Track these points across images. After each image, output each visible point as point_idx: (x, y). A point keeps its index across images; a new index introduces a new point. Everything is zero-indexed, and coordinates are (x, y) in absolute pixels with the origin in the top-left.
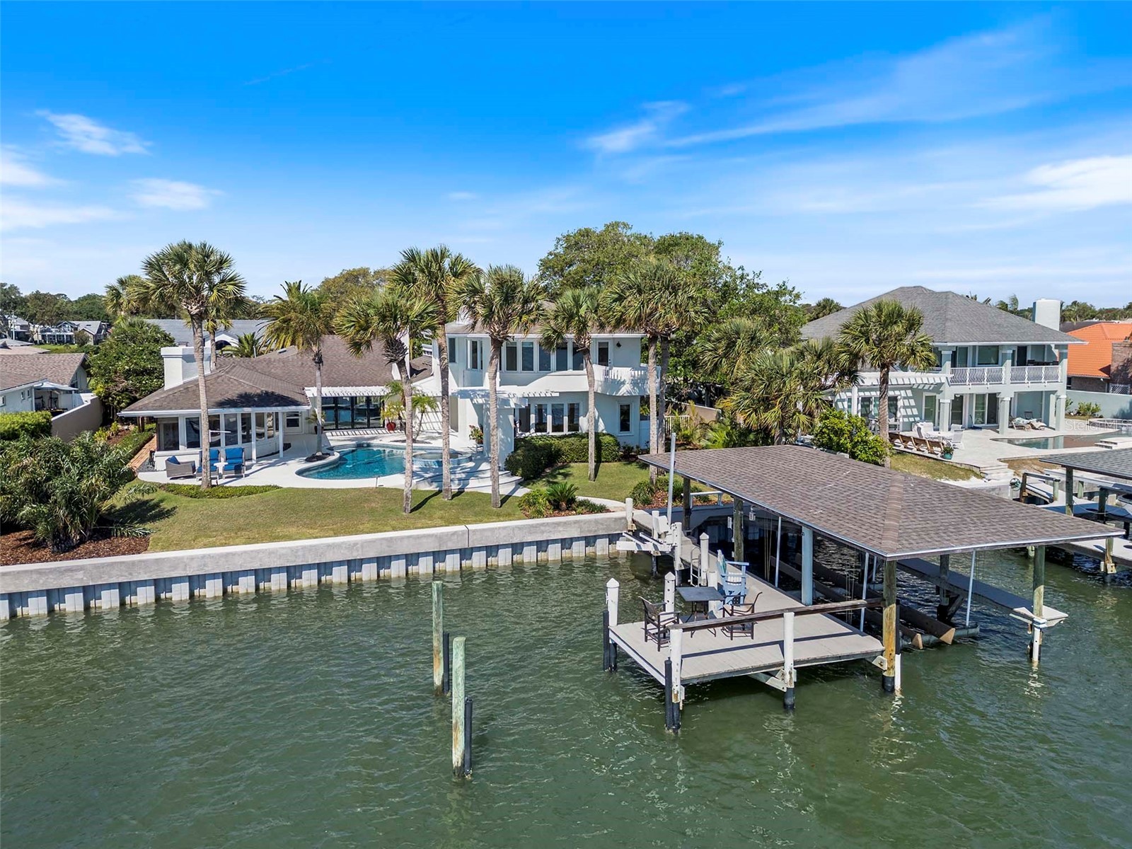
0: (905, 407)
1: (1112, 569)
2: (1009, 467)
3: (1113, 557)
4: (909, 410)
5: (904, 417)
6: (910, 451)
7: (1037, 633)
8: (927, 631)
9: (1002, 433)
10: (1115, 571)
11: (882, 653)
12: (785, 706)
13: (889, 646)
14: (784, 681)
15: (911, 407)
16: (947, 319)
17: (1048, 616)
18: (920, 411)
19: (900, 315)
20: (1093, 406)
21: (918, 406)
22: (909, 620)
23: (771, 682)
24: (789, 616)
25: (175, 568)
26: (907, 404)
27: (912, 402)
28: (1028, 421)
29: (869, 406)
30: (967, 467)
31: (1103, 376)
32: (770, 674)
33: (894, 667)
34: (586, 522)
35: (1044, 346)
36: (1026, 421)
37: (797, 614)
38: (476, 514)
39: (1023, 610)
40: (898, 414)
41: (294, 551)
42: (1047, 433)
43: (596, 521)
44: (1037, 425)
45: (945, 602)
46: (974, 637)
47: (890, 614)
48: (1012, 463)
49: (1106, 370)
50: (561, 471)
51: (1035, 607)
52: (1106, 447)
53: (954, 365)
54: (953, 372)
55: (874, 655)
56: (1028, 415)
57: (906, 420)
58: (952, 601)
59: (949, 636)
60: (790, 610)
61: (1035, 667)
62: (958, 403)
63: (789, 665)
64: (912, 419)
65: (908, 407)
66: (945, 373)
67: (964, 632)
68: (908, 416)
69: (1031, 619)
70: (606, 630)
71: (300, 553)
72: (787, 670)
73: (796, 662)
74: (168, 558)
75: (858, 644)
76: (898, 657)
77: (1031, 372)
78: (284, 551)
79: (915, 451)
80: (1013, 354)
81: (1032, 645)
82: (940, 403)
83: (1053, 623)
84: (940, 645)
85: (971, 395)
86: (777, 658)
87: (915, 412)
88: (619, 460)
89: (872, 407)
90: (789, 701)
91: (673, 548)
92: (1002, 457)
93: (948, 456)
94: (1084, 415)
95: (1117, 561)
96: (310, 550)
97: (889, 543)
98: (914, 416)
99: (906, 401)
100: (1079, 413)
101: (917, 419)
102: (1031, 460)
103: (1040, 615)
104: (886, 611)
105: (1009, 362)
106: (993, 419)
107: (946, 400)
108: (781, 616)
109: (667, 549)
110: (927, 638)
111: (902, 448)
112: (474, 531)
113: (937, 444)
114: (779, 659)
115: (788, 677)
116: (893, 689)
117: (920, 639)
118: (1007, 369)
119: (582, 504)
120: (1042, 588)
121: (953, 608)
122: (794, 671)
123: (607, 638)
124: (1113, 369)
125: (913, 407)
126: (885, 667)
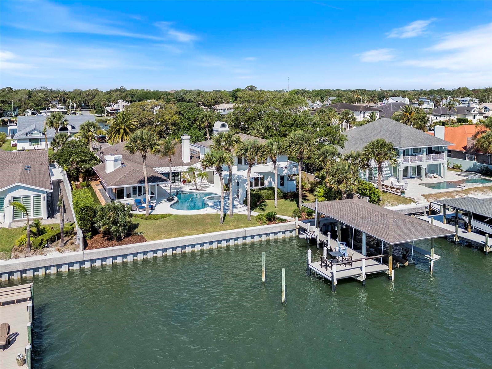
0: (385, 171)
1: (457, 240)
2: (425, 198)
3: (458, 236)
4: (387, 172)
5: (385, 174)
6: (388, 191)
7: (432, 262)
8: (401, 263)
9: (423, 181)
10: (458, 240)
11: (388, 270)
12: (363, 285)
13: (390, 268)
14: (362, 278)
15: (388, 170)
16: (401, 137)
17: (435, 257)
18: (391, 172)
19: (385, 145)
20: (459, 165)
21: (390, 170)
22: (396, 260)
23: (358, 279)
24: (364, 260)
25: (159, 246)
26: (386, 169)
27: (388, 169)
28: (433, 175)
29: (371, 171)
30: (410, 199)
31: (464, 150)
32: (358, 277)
33: (392, 274)
34: (282, 226)
35: (438, 147)
36: (432, 175)
37: (366, 259)
38: (244, 223)
39: (428, 256)
40: (383, 174)
41: (194, 239)
42: (440, 180)
43: (286, 226)
44: (436, 176)
45: (405, 253)
46: (414, 264)
47: (391, 258)
48: (427, 196)
49: (465, 148)
50: (263, 204)
51: (431, 255)
52: (461, 188)
53: (404, 156)
54: (404, 158)
55: (386, 270)
56: (433, 172)
57: (386, 175)
58: (407, 252)
59: (407, 264)
60: (364, 258)
61: (432, 273)
62: (406, 169)
63: (364, 274)
64: (388, 175)
65: (387, 171)
66: (401, 159)
67: (411, 262)
68: (387, 174)
69: (430, 258)
70: (308, 264)
71: (196, 240)
72: (363, 275)
73: (365, 273)
74: (157, 243)
75: (382, 267)
76: (393, 271)
77: (434, 157)
78: (191, 239)
79: (390, 191)
80: (426, 150)
81: (430, 266)
82: (399, 170)
83: (437, 260)
84: (404, 267)
85: (411, 167)
86: (360, 272)
87: (389, 172)
88: (283, 199)
89: (373, 171)
90: (364, 284)
91: (317, 236)
92: (423, 194)
93: (403, 194)
94: (455, 168)
95: (459, 237)
96: (198, 239)
97: (391, 240)
98: (389, 174)
99: (386, 168)
100: (453, 167)
101: (390, 175)
102: (433, 194)
103: (433, 257)
104: (389, 258)
105: (425, 153)
106: (419, 173)
107: (401, 169)
108: (362, 260)
109: (315, 237)
110: (400, 264)
111: (385, 190)
112: (248, 231)
113: (399, 189)
114: (361, 272)
115: (363, 277)
116: (392, 280)
117: (398, 265)
118: (424, 156)
119: (278, 218)
120: (433, 249)
121: (407, 255)
122: (365, 276)
123: (308, 267)
124: (468, 147)
125: (389, 170)
126: (389, 274)
